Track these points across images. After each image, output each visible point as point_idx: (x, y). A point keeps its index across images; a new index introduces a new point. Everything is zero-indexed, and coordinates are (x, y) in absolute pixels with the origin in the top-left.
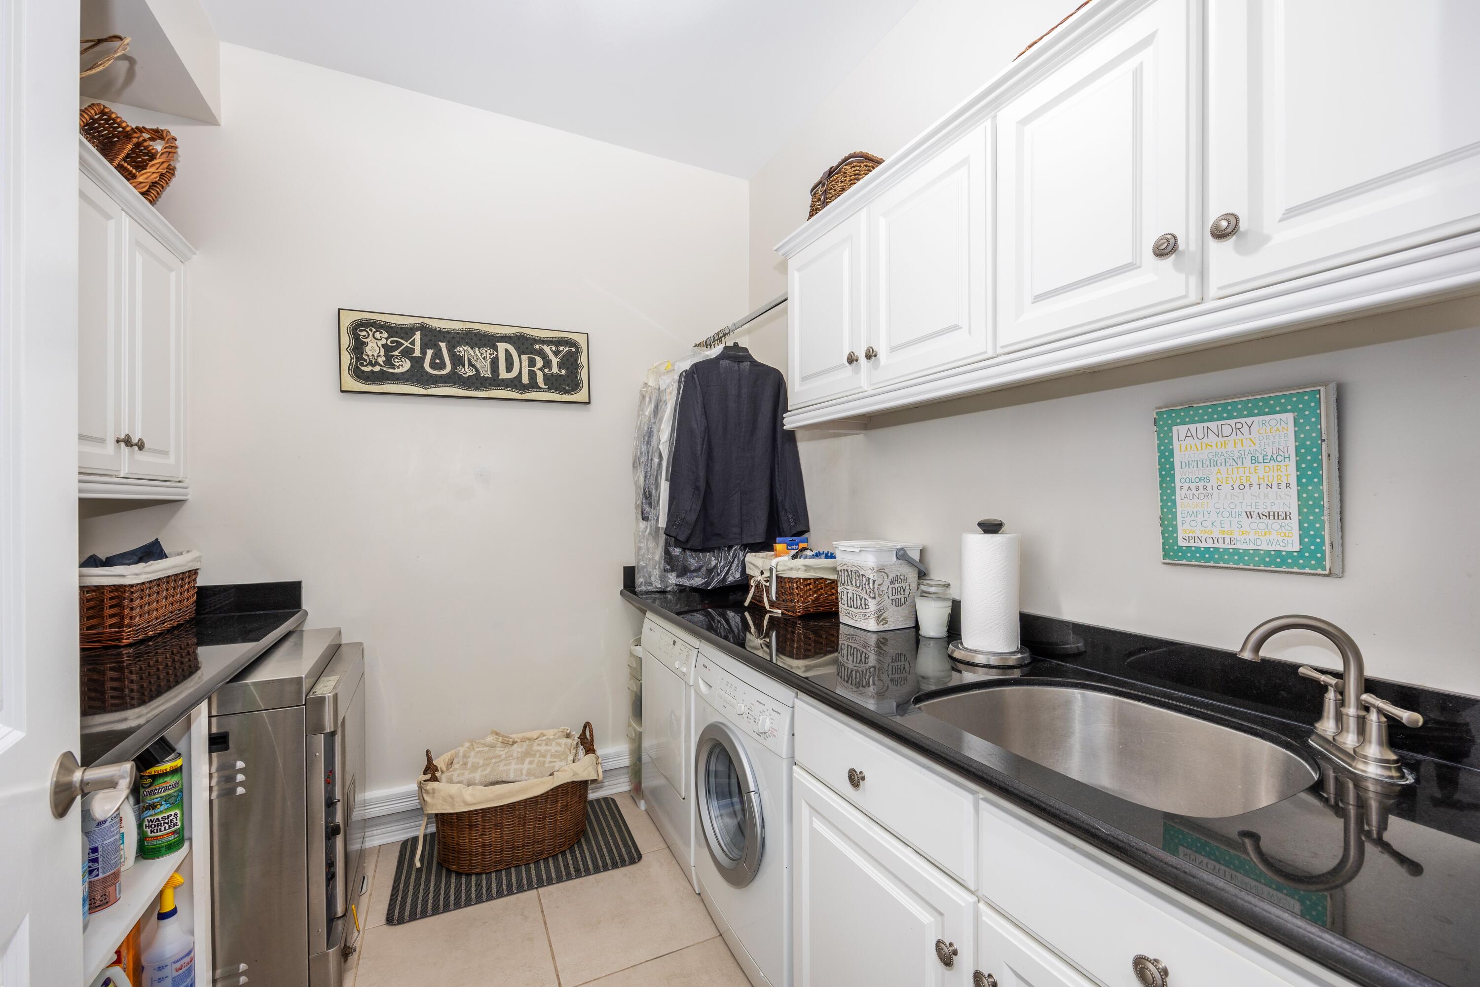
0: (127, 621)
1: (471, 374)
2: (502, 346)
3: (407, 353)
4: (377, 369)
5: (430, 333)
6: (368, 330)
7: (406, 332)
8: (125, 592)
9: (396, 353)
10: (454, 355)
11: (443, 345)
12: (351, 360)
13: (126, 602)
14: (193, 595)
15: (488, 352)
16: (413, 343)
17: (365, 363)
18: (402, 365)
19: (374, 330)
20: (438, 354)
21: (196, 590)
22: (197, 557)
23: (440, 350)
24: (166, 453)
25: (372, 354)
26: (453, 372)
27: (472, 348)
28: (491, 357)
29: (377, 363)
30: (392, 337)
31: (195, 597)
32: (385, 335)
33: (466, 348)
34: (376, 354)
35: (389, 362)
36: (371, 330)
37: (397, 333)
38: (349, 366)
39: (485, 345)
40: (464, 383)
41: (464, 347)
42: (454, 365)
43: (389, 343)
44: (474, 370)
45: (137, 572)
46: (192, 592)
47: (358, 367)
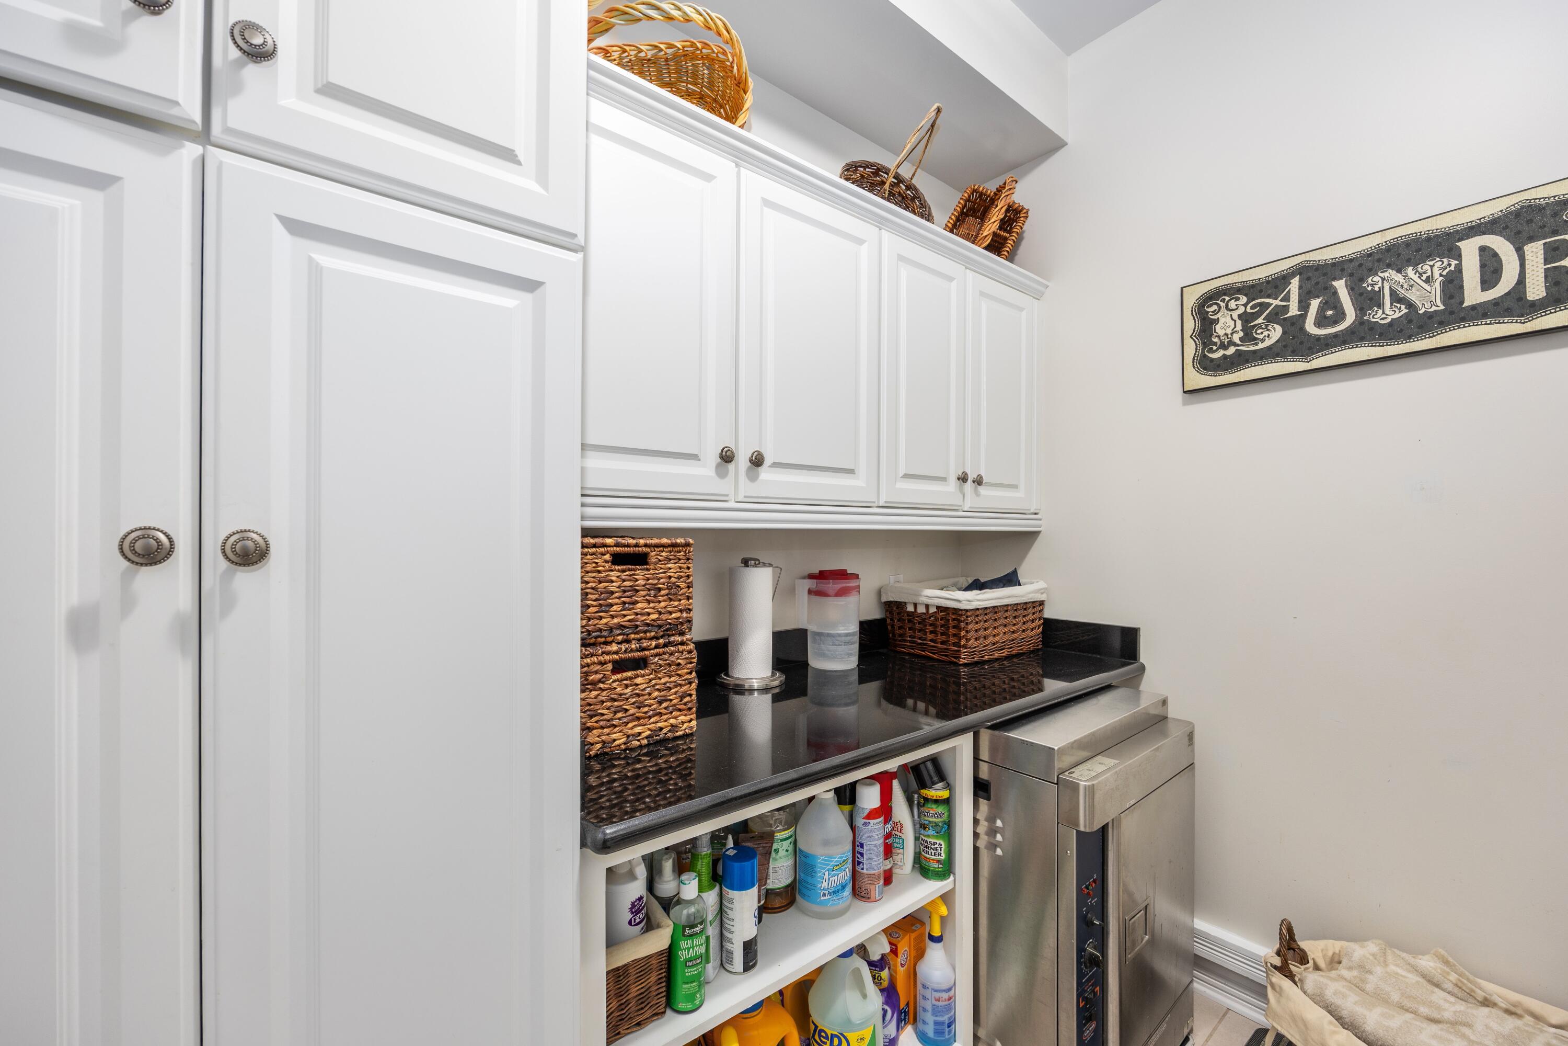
0: (963, 642)
1: (1397, 315)
2: (1470, 249)
3: (1277, 316)
4: (1231, 350)
5: (1317, 273)
6: (1219, 302)
7: (1277, 284)
8: (962, 615)
9: (1260, 320)
10: (1361, 295)
11: (1340, 285)
12: (1196, 349)
13: (963, 625)
14: (1039, 627)
15: (1437, 268)
16: (1287, 298)
17: (1215, 348)
18: (1269, 335)
19: (1227, 298)
20: (1332, 302)
21: (1042, 621)
22: (1041, 589)
23: (1335, 293)
24: (1015, 487)
25: (1224, 332)
26: (1360, 322)
27: (1399, 271)
28: (1444, 273)
29: (1231, 343)
30: (1254, 299)
31: (1041, 628)
32: (1244, 299)
33: (1386, 275)
34: (1229, 331)
35: (1248, 337)
36: (1223, 301)
37: (1261, 291)
38: (1194, 358)
39: (1430, 256)
40: (1381, 335)
41: (1382, 275)
42: (1361, 310)
43: (1249, 310)
44: (1403, 307)
45: (969, 598)
46: (1037, 623)
47: (1205, 356)
